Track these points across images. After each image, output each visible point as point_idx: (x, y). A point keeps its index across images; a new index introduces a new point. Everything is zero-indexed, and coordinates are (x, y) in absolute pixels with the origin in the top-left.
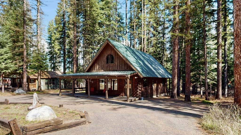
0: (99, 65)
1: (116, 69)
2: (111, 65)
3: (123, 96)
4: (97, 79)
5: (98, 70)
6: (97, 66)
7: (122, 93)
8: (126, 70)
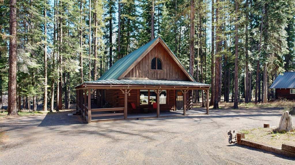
0: (141, 70)
1: (165, 77)
2: (159, 71)
3: (174, 111)
4: (137, 89)
5: (139, 77)
6: (137, 71)
7: (173, 107)
8: (177, 79)
